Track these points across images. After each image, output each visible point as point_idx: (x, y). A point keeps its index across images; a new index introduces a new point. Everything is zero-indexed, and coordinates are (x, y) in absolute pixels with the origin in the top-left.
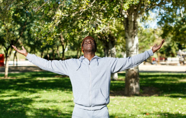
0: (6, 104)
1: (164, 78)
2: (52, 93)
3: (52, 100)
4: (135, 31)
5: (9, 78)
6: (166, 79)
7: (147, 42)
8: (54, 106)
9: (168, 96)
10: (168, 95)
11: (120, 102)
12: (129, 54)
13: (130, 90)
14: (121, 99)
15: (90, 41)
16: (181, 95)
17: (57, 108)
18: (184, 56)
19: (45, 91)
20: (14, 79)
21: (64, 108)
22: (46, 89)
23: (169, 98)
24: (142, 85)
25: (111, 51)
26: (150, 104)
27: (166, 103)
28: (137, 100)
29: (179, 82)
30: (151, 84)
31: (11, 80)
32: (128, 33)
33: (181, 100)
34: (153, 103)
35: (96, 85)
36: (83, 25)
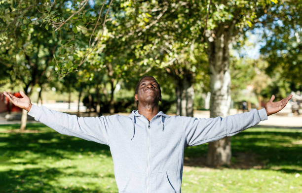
0: (14, 179)
1: (268, 137)
2: (91, 160)
3: (90, 173)
4: (226, 63)
5: (28, 131)
6: (273, 139)
7: (243, 79)
8: (93, 184)
9: (278, 170)
10: (277, 168)
11: (200, 179)
12: (216, 100)
13: (215, 158)
14: (201, 174)
15: (151, 84)
16: (299, 168)
17: (97, 187)
18: (299, 102)
19: (80, 156)
20: (35, 133)
21: (108, 187)
22: (82, 153)
23: (280, 173)
24: (234, 148)
25: (187, 93)
26: (249, 184)
27: (275, 183)
28: (226, 175)
29: (293, 144)
30: (249, 147)
31: (30, 135)
32: (214, 65)
33: (299, 177)
34: (254, 182)
35: (159, 167)
36: (142, 53)
